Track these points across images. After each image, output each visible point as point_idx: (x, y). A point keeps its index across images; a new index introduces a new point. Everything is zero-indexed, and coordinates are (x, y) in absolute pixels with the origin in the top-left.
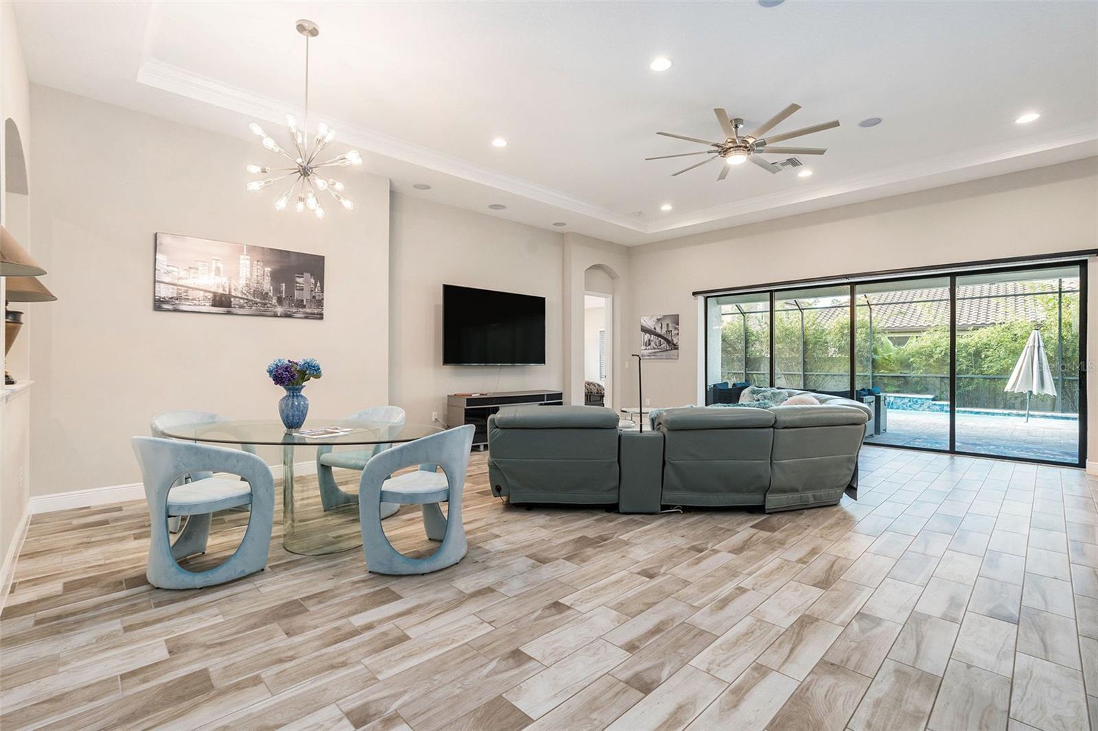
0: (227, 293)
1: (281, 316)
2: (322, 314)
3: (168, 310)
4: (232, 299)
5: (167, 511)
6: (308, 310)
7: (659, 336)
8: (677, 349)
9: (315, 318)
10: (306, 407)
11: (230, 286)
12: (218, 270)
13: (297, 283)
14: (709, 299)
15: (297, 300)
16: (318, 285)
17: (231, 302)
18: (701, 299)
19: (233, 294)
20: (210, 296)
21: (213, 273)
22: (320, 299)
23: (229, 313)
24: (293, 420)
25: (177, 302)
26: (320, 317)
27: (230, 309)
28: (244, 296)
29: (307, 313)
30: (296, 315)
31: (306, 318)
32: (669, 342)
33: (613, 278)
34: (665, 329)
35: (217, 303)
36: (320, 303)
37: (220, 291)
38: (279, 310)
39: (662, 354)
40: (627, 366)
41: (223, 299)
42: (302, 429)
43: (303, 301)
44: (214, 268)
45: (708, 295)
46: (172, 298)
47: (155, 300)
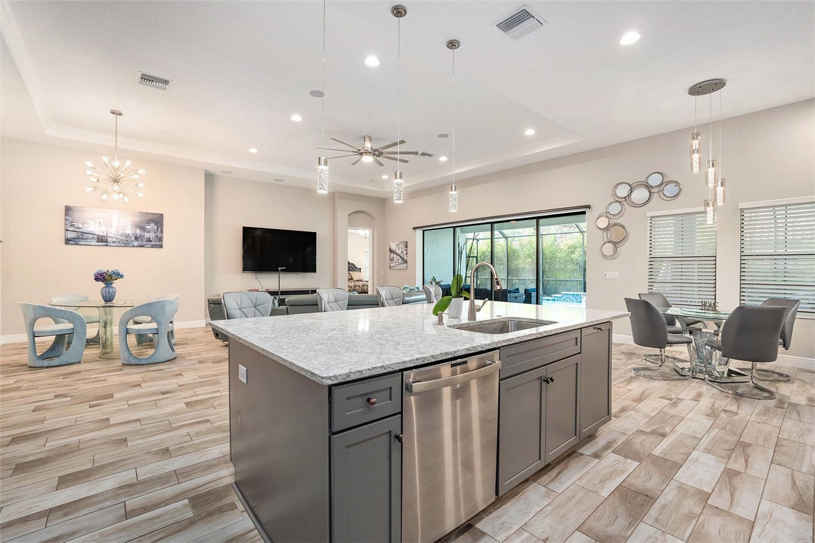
0: (105, 235)
1: (137, 247)
2: (162, 245)
3: (72, 244)
4: (108, 238)
5: (34, 334)
6: (154, 243)
7: (398, 255)
8: (407, 263)
9: (157, 247)
10: (115, 292)
11: (107, 230)
12: (100, 223)
13: (146, 229)
14: (425, 232)
15: (147, 238)
16: (159, 229)
17: (107, 240)
18: (420, 232)
19: (109, 235)
20: (96, 237)
21: (97, 225)
22: (161, 237)
23: (107, 245)
24: (108, 299)
25: (77, 240)
26: (161, 246)
27: (107, 243)
28: (115, 237)
29: (153, 245)
30: (146, 246)
31: (152, 247)
32: (402, 259)
33: (373, 218)
34: (400, 251)
35: (100, 240)
36: (161, 239)
37: (102, 234)
38: (136, 243)
39: (399, 266)
40: (382, 274)
41: (103, 238)
42: (113, 302)
43: (150, 238)
44: (98, 222)
45: (425, 229)
46: (74, 238)
47: (66, 240)
